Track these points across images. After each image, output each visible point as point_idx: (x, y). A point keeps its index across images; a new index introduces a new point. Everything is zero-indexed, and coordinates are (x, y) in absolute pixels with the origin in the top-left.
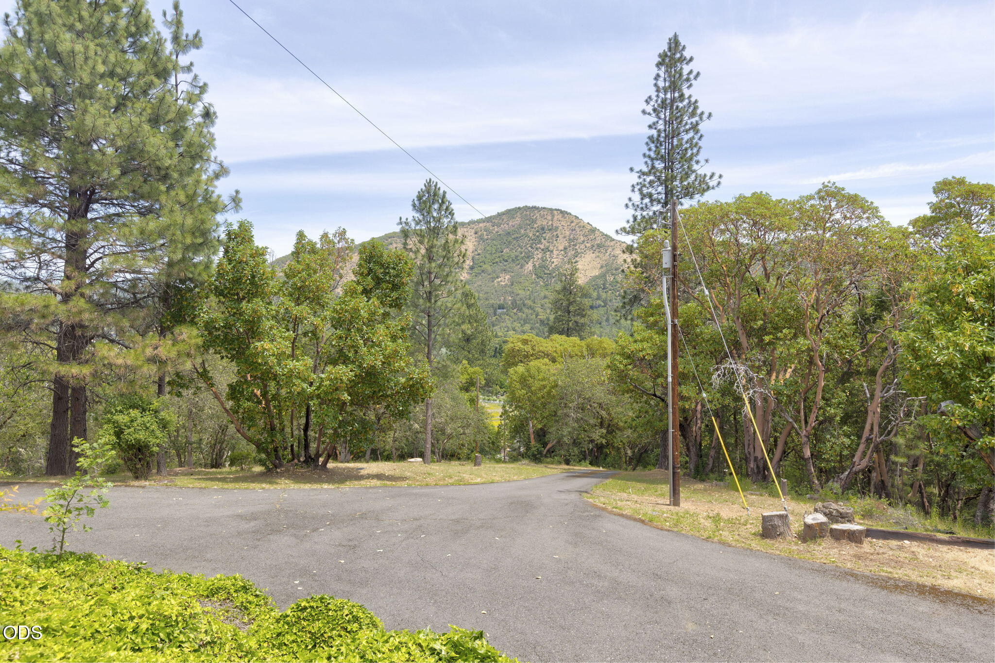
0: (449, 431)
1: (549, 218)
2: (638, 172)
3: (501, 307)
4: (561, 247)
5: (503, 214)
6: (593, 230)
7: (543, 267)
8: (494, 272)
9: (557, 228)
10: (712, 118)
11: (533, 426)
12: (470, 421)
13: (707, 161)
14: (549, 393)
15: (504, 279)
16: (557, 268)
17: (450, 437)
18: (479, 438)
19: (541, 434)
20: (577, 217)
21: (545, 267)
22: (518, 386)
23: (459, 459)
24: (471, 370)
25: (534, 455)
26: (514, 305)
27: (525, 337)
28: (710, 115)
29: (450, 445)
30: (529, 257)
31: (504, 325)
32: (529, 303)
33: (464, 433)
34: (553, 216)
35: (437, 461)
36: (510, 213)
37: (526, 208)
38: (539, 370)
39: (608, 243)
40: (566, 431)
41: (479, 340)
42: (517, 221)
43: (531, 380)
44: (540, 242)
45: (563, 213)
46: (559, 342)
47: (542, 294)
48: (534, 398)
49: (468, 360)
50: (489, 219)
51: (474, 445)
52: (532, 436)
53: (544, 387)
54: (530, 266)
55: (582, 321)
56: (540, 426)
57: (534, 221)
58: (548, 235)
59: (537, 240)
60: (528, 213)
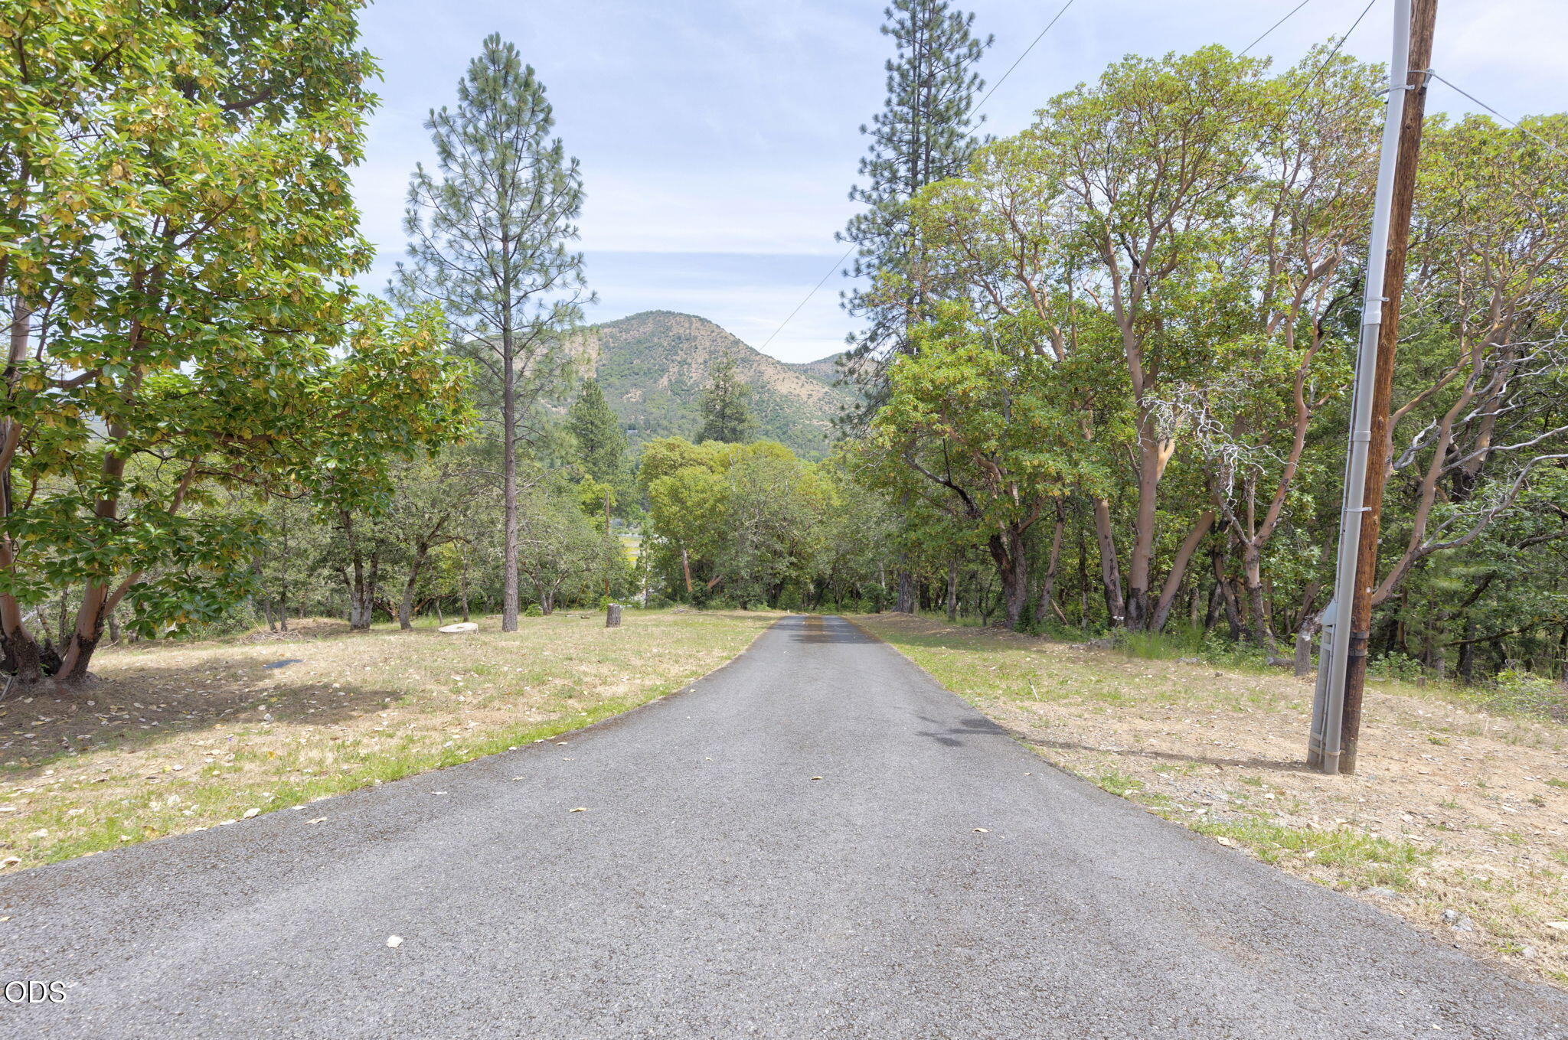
0: (563, 566)
1: (687, 325)
2: (874, 133)
3: (632, 427)
4: (701, 360)
5: (633, 318)
6: (737, 342)
7: (679, 382)
8: (623, 386)
9: (696, 338)
10: (994, 45)
11: (688, 556)
12: (597, 550)
13: (983, 118)
14: (713, 509)
15: (635, 395)
16: (697, 384)
17: (565, 575)
18: (612, 575)
19: (700, 570)
20: (718, 327)
21: (683, 383)
22: (667, 500)
23: (582, 606)
24: (597, 487)
25: (695, 598)
26: (648, 425)
27: (671, 440)
28: (991, 40)
29: (568, 587)
30: (664, 370)
31: (635, 448)
32: (665, 423)
33: (588, 570)
34: (691, 324)
35: (545, 613)
36: (642, 318)
37: (659, 313)
38: (696, 479)
39: (753, 357)
40: (744, 560)
41: (608, 448)
42: (650, 327)
43: (686, 493)
44: (676, 354)
45: (703, 321)
46: (714, 448)
47: (679, 414)
48: (690, 518)
49: (594, 474)
50: (615, 324)
51: (603, 586)
52: (688, 571)
53: (705, 501)
54: (664, 381)
55: (740, 427)
56: (697, 557)
57: (669, 329)
58: (685, 346)
59: (673, 350)
60: (661, 319)
